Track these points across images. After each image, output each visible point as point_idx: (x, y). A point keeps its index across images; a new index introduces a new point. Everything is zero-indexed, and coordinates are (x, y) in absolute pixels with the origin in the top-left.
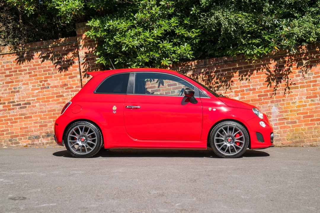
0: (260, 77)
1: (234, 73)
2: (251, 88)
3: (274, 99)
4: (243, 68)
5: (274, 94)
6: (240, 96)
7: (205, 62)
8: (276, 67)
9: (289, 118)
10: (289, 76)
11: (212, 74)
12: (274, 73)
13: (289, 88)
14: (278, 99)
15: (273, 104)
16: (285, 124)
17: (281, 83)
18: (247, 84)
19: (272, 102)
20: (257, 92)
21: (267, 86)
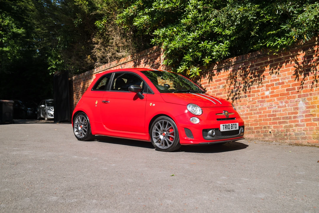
0: (288, 70)
1: (265, 67)
2: (280, 81)
3: (302, 93)
4: (274, 62)
5: (301, 87)
6: (270, 91)
7: (243, 58)
8: (305, 58)
9: (316, 114)
10: (317, 67)
11: (247, 69)
12: (302, 65)
13: (317, 81)
14: (305, 93)
15: (300, 99)
16: (312, 121)
17: (308, 75)
18: (277, 78)
19: (299, 96)
20: (286, 86)
21: (294, 79)
